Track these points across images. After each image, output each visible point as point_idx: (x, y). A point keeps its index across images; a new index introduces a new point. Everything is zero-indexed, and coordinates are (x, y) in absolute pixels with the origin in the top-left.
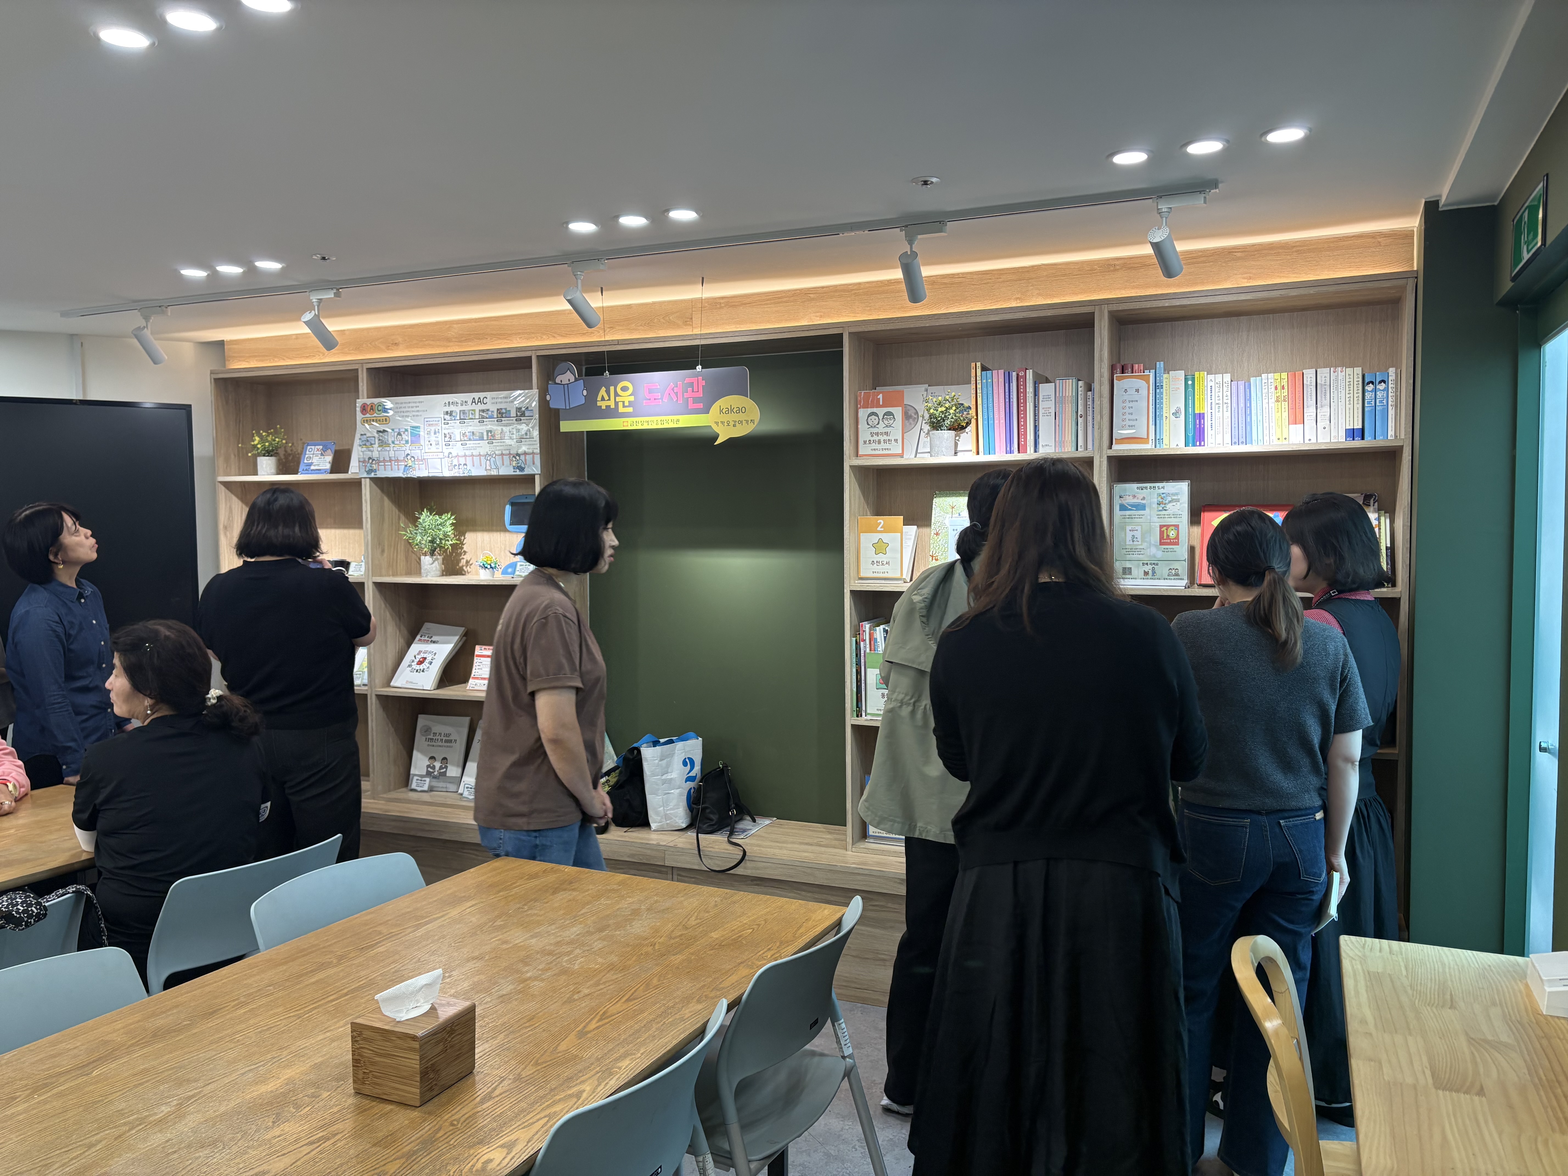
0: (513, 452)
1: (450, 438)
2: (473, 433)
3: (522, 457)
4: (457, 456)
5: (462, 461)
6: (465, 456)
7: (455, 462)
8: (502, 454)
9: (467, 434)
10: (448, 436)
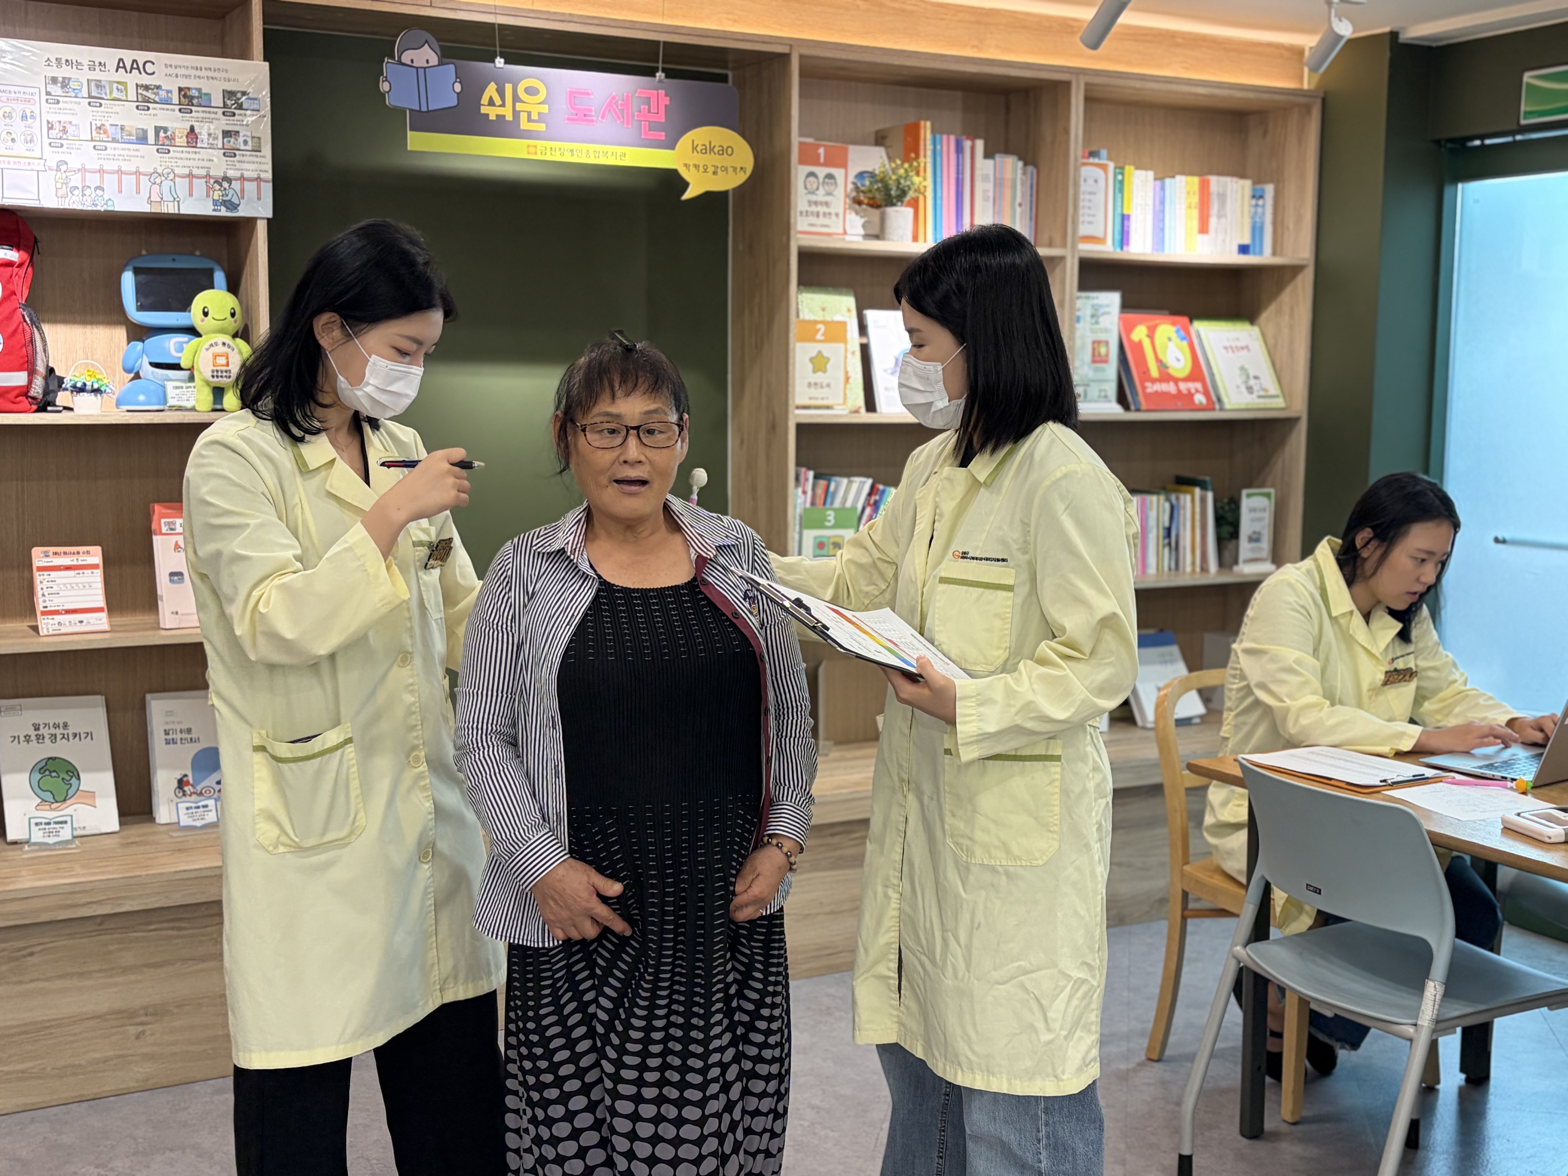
0: (218, 173)
1: (64, 130)
2: (122, 128)
3: (236, 185)
4: (83, 170)
5: (93, 180)
6: (101, 171)
7: (76, 180)
8: (191, 176)
9: (108, 127)
10: (56, 126)
